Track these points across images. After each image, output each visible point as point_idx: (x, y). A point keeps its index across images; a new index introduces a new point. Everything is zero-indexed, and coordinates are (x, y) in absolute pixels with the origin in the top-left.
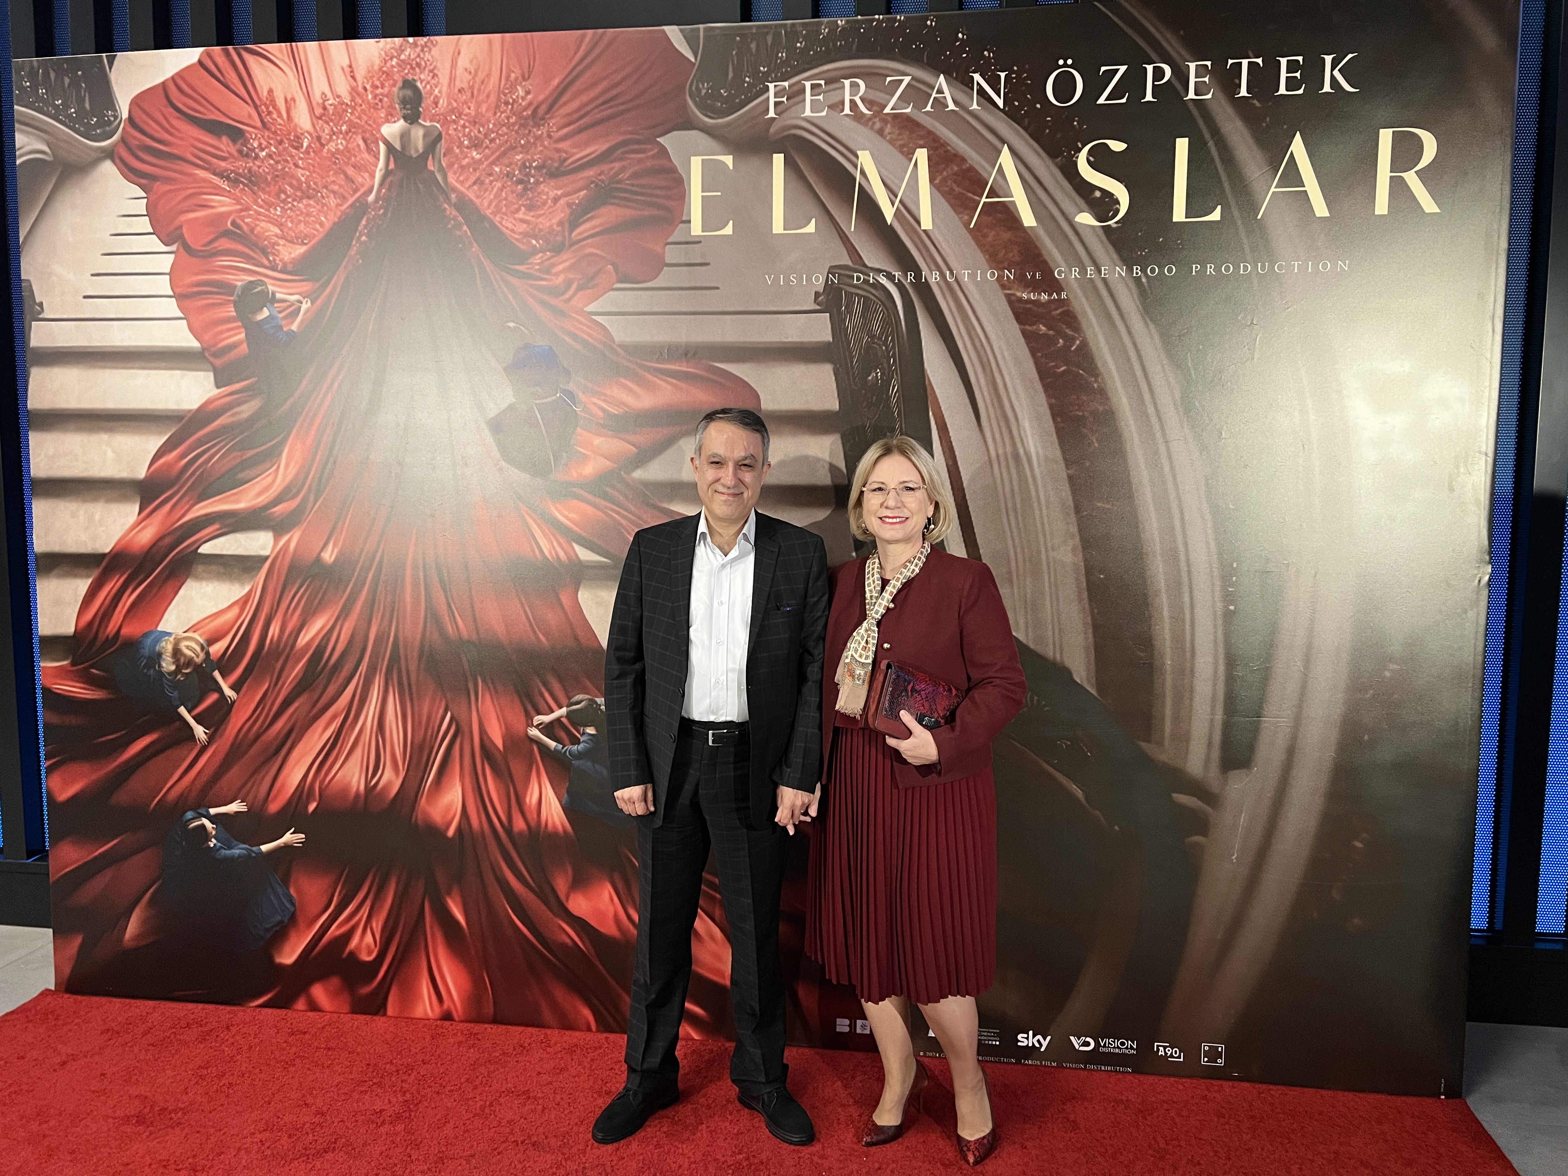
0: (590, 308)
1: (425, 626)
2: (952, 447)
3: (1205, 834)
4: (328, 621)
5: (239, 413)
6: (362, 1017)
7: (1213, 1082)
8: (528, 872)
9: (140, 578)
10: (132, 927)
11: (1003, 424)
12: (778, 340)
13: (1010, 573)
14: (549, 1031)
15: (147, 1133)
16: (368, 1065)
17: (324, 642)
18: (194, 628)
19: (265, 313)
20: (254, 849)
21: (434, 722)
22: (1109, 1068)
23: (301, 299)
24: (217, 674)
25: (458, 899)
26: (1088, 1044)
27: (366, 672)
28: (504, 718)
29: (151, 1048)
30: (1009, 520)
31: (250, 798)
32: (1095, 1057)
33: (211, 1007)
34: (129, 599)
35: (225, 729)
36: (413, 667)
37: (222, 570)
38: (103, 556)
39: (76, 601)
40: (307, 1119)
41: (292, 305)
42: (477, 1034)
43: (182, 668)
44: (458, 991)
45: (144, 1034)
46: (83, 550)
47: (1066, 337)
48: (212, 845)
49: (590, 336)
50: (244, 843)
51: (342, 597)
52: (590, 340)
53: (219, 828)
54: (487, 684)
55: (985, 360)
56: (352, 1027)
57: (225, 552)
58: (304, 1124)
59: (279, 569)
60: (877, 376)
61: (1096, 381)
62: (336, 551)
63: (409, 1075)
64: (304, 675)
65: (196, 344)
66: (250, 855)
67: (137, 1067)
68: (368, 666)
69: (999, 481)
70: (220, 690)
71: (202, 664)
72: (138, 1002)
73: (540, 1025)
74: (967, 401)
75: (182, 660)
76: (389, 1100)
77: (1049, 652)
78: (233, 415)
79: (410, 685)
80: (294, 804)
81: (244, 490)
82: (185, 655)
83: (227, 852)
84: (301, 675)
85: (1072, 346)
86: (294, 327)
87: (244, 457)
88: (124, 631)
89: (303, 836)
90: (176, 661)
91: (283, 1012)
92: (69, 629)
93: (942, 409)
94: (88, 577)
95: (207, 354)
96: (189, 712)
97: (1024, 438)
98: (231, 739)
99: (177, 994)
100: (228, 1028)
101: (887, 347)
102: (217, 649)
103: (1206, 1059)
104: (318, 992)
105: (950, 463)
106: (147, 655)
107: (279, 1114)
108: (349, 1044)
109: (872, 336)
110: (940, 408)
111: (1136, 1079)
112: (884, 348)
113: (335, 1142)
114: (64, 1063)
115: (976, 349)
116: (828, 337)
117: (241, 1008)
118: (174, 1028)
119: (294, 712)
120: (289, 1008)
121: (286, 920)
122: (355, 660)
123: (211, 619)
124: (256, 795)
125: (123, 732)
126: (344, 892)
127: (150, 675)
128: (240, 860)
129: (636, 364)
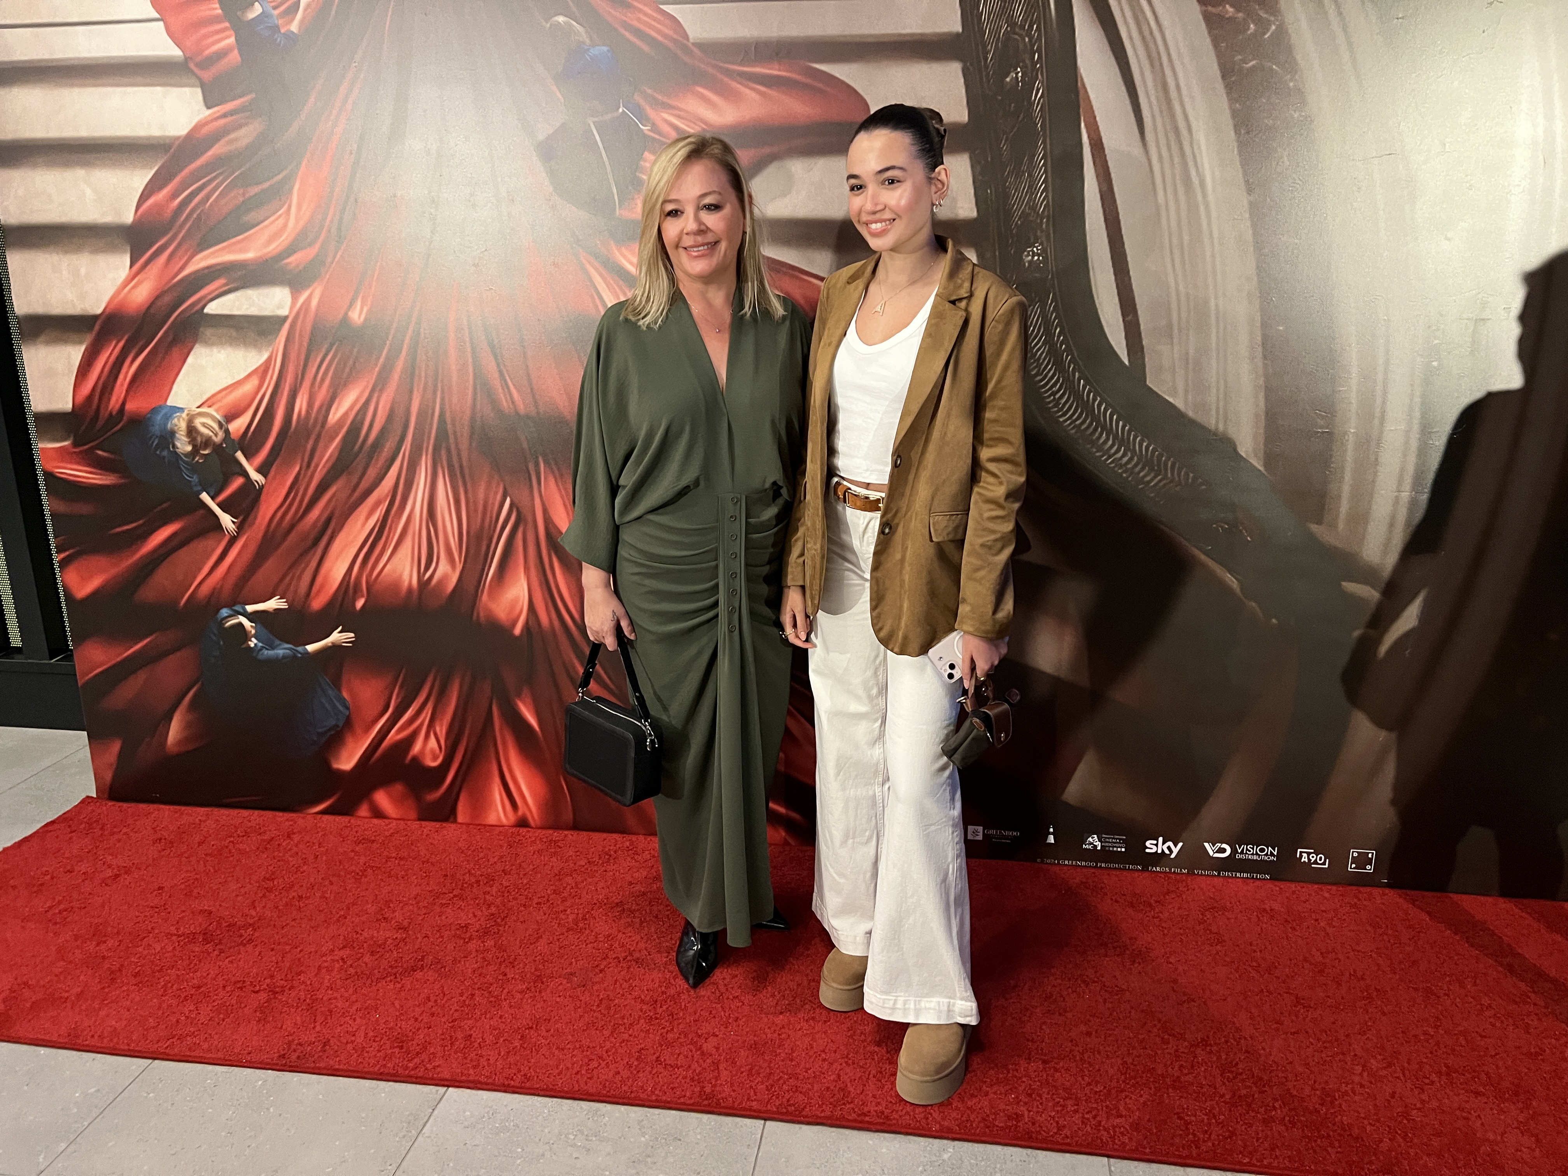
1: (475, 399)
2: (1108, 168)
4: (362, 392)
5: (236, 140)
7: (1361, 889)
9: (141, 343)
10: (175, 731)
11: (1172, 136)
12: (895, 32)
13: (1170, 326)
15: (216, 952)
16: (446, 876)
17: (359, 417)
18: (208, 402)
19: (257, 10)
20: (300, 649)
21: (492, 509)
22: (1245, 875)
24: (239, 455)
25: (529, 700)
26: (1224, 850)
27: (411, 451)
29: (208, 858)
30: (1172, 257)
31: (290, 594)
32: (1231, 864)
33: (269, 814)
34: (130, 369)
35: (255, 518)
36: (464, 445)
37: (234, 334)
38: (95, 318)
39: (70, 371)
40: (388, 934)
42: (558, 841)
43: (200, 449)
44: (533, 796)
45: (200, 844)
46: (70, 311)
47: (1259, 21)
48: (252, 645)
49: (659, 31)
50: (288, 643)
51: (376, 365)
52: (660, 38)
53: (259, 626)
54: (550, 465)
55: (1154, 55)
56: (422, 835)
57: (236, 312)
58: (386, 940)
59: (301, 331)
60: (1017, 78)
61: (1291, 80)
62: (365, 309)
63: (491, 886)
64: (339, 455)
66: (295, 656)
67: (197, 879)
68: (411, 445)
69: (1162, 209)
70: (246, 475)
71: (222, 444)
72: (190, 809)
73: (623, 832)
74: (1129, 108)
75: (199, 439)
76: (474, 913)
77: (1211, 421)
78: (231, 142)
79: (461, 467)
80: (340, 599)
81: (250, 236)
82: (202, 435)
83: (271, 653)
84: (336, 454)
85: (1265, 34)
86: (293, 27)
87: (247, 196)
88: (129, 407)
89: (352, 635)
90: (193, 441)
91: (346, 819)
92: (66, 405)
93: (1098, 119)
94: (81, 343)
95: (191, 65)
96: (213, 498)
97: (1198, 155)
98: (263, 528)
99: (230, 800)
100: (289, 837)
101: (1030, 40)
102: (237, 426)
103: (1353, 866)
104: (381, 798)
105: (1105, 189)
106: (158, 433)
107: (358, 929)
108: (422, 853)
109: (1012, 24)
110: (1095, 117)
111: (1275, 887)
112: (1027, 40)
113: (422, 959)
114: (117, 876)
115: (1143, 38)
116: (957, 27)
117: (300, 815)
118: (231, 836)
119: (330, 500)
120: (352, 815)
121: (341, 724)
122: (397, 438)
123: (228, 391)
124: (296, 591)
125: (141, 522)
126: (402, 694)
127: (164, 457)
128: (284, 661)
129: (715, 66)
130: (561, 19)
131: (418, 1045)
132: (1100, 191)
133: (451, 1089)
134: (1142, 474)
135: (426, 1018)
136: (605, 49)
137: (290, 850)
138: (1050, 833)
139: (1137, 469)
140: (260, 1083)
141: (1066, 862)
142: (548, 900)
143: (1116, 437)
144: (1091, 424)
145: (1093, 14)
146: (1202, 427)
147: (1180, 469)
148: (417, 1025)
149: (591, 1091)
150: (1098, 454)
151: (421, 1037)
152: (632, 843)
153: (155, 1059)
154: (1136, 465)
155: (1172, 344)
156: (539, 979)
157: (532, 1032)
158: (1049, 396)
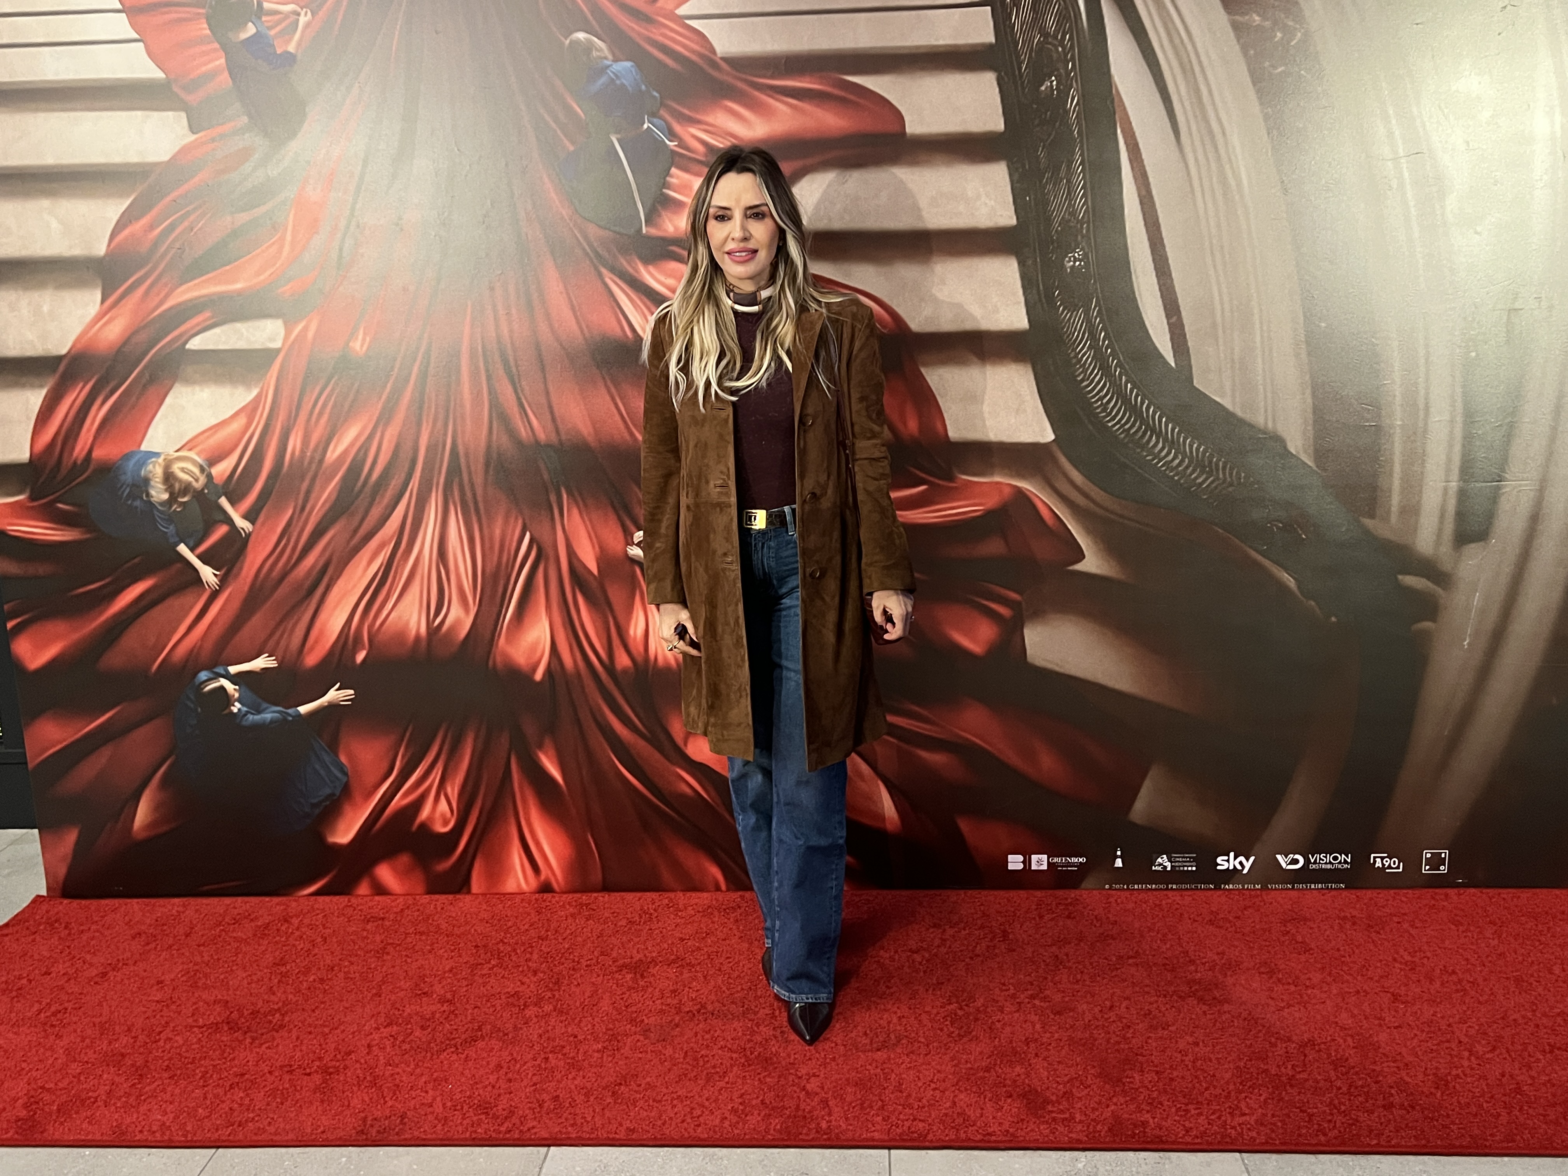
0: (682, 11)
1: (490, 432)
2: (1145, 171)
3: (1434, 620)
4: (365, 427)
6: (442, 898)
7: (1437, 891)
8: (637, 715)
9: (113, 385)
10: (142, 814)
11: (1207, 139)
12: (927, 43)
13: (1214, 325)
14: (672, 895)
15: (248, 1040)
16: (476, 946)
17: (361, 454)
18: (189, 445)
19: (251, 30)
20: (290, 711)
21: (510, 544)
22: (1320, 886)
23: (299, 9)
24: (224, 501)
25: (552, 752)
26: (1297, 861)
27: (419, 488)
28: (596, 536)
30: (1214, 261)
31: (280, 651)
32: (1305, 875)
33: (255, 900)
34: (99, 413)
35: (241, 569)
36: (479, 479)
37: (219, 371)
38: (59, 359)
39: (28, 418)
40: (433, 1008)
41: (287, 16)
42: (589, 904)
43: (177, 497)
44: (558, 860)
45: (187, 935)
46: (30, 352)
47: (1284, 28)
48: (235, 710)
50: (277, 705)
51: (379, 397)
52: (685, 53)
53: (243, 688)
54: (573, 496)
55: (1186, 60)
56: (435, 908)
57: (221, 347)
59: (296, 365)
60: (1052, 86)
61: (1319, 85)
62: (368, 339)
63: (531, 954)
64: (338, 496)
65: (160, 75)
66: (285, 719)
67: (197, 970)
68: (420, 481)
69: (1201, 212)
70: (230, 521)
71: (203, 489)
72: (162, 901)
74: (1164, 112)
75: (177, 486)
76: (520, 981)
77: (1259, 420)
79: (476, 503)
80: (337, 656)
81: (239, 265)
82: (180, 481)
83: (257, 717)
84: (334, 497)
85: (1292, 40)
86: (291, 48)
87: (236, 223)
88: (96, 454)
89: (352, 692)
90: (170, 488)
92: (23, 455)
93: (1133, 124)
94: (41, 386)
95: (176, 89)
96: (192, 550)
97: (1233, 157)
98: (249, 580)
99: (206, 888)
100: (286, 921)
101: (1064, 47)
102: (221, 470)
103: (1427, 867)
104: (385, 873)
105: (1144, 193)
106: (130, 482)
107: (398, 1005)
108: (443, 927)
109: (1045, 34)
110: (1131, 123)
111: (1352, 895)
112: (1060, 49)
113: (480, 1029)
114: (104, 975)
115: (1174, 47)
116: (989, 37)
117: (291, 898)
118: (220, 925)
119: (329, 543)
120: (348, 894)
121: (338, 793)
122: (403, 475)
123: (211, 432)
124: (287, 646)
125: (107, 580)
126: (409, 754)
127: (136, 507)
128: (273, 726)
129: (745, 81)
130: (581, 36)
131: (504, 1110)
132: (1139, 195)
133: (552, 1148)
134: (1193, 476)
135: (502, 1083)
136: (628, 64)
137: (292, 933)
138: (1117, 857)
139: (1189, 471)
140: (344, 1159)
141: (1136, 887)
142: (598, 963)
143: (1166, 440)
144: (1140, 428)
145: (1124, 24)
146: (1251, 426)
147: (1231, 469)
148: (496, 1091)
149: (702, 1136)
150: (1148, 458)
151: (503, 1103)
152: (671, 900)
153: (218, 1147)
154: (1187, 467)
155: (1217, 345)
156: (614, 1037)
157: (623, 1088)
158: (1097, 401)
